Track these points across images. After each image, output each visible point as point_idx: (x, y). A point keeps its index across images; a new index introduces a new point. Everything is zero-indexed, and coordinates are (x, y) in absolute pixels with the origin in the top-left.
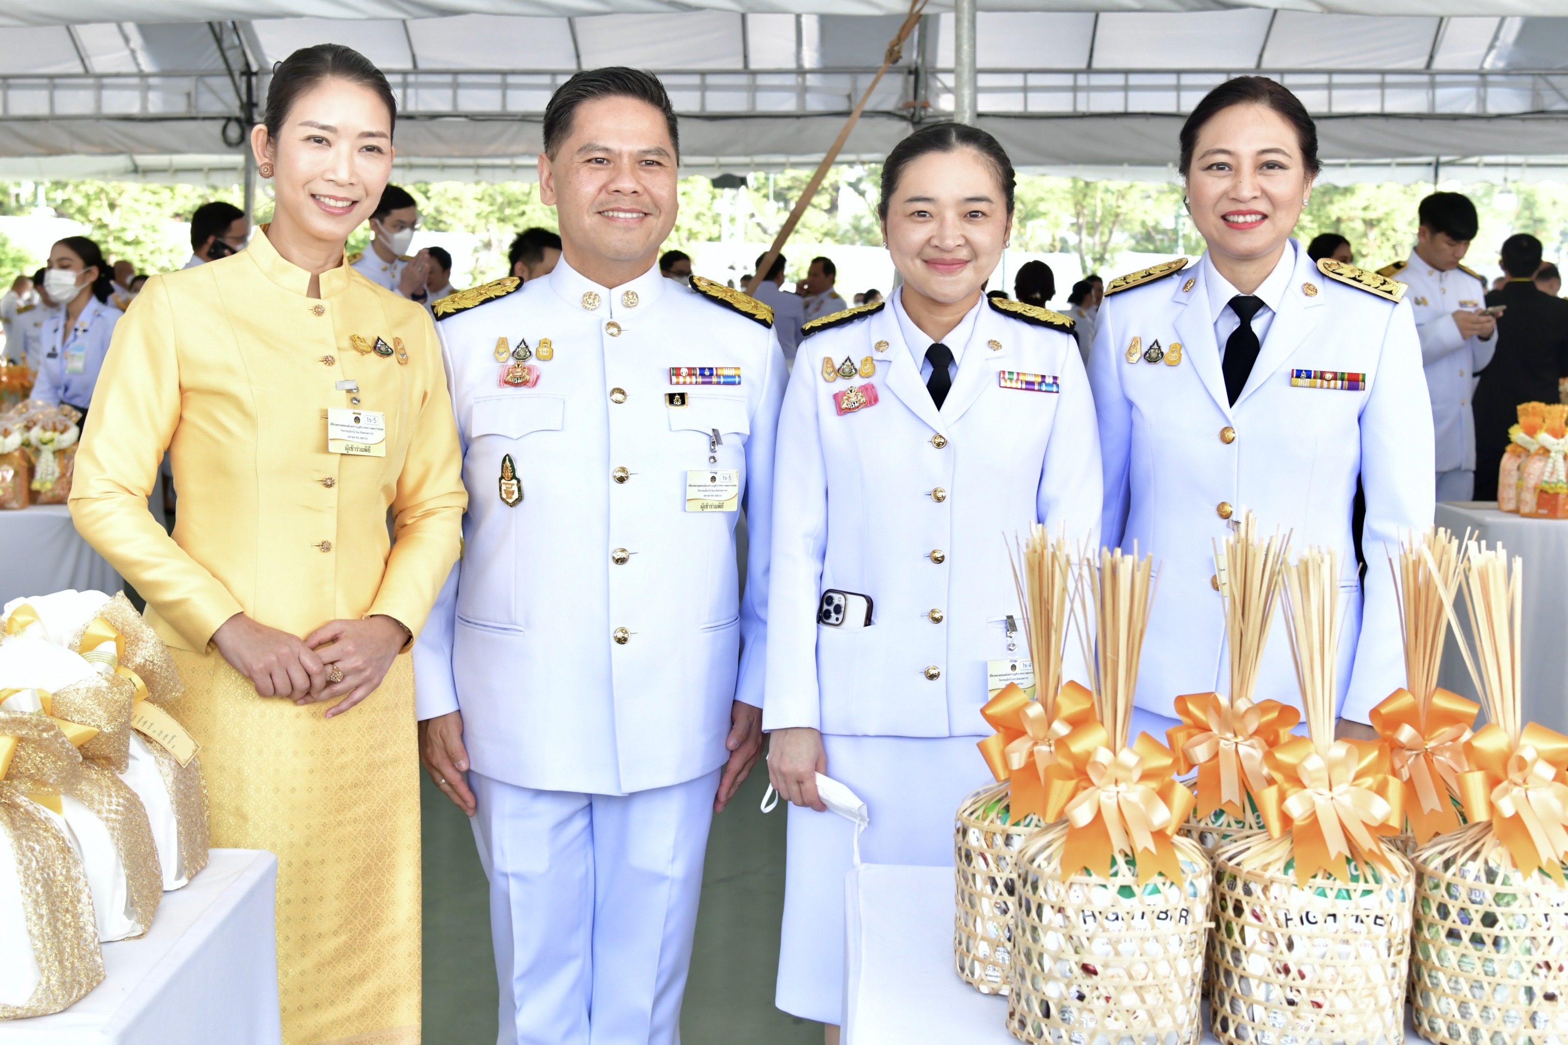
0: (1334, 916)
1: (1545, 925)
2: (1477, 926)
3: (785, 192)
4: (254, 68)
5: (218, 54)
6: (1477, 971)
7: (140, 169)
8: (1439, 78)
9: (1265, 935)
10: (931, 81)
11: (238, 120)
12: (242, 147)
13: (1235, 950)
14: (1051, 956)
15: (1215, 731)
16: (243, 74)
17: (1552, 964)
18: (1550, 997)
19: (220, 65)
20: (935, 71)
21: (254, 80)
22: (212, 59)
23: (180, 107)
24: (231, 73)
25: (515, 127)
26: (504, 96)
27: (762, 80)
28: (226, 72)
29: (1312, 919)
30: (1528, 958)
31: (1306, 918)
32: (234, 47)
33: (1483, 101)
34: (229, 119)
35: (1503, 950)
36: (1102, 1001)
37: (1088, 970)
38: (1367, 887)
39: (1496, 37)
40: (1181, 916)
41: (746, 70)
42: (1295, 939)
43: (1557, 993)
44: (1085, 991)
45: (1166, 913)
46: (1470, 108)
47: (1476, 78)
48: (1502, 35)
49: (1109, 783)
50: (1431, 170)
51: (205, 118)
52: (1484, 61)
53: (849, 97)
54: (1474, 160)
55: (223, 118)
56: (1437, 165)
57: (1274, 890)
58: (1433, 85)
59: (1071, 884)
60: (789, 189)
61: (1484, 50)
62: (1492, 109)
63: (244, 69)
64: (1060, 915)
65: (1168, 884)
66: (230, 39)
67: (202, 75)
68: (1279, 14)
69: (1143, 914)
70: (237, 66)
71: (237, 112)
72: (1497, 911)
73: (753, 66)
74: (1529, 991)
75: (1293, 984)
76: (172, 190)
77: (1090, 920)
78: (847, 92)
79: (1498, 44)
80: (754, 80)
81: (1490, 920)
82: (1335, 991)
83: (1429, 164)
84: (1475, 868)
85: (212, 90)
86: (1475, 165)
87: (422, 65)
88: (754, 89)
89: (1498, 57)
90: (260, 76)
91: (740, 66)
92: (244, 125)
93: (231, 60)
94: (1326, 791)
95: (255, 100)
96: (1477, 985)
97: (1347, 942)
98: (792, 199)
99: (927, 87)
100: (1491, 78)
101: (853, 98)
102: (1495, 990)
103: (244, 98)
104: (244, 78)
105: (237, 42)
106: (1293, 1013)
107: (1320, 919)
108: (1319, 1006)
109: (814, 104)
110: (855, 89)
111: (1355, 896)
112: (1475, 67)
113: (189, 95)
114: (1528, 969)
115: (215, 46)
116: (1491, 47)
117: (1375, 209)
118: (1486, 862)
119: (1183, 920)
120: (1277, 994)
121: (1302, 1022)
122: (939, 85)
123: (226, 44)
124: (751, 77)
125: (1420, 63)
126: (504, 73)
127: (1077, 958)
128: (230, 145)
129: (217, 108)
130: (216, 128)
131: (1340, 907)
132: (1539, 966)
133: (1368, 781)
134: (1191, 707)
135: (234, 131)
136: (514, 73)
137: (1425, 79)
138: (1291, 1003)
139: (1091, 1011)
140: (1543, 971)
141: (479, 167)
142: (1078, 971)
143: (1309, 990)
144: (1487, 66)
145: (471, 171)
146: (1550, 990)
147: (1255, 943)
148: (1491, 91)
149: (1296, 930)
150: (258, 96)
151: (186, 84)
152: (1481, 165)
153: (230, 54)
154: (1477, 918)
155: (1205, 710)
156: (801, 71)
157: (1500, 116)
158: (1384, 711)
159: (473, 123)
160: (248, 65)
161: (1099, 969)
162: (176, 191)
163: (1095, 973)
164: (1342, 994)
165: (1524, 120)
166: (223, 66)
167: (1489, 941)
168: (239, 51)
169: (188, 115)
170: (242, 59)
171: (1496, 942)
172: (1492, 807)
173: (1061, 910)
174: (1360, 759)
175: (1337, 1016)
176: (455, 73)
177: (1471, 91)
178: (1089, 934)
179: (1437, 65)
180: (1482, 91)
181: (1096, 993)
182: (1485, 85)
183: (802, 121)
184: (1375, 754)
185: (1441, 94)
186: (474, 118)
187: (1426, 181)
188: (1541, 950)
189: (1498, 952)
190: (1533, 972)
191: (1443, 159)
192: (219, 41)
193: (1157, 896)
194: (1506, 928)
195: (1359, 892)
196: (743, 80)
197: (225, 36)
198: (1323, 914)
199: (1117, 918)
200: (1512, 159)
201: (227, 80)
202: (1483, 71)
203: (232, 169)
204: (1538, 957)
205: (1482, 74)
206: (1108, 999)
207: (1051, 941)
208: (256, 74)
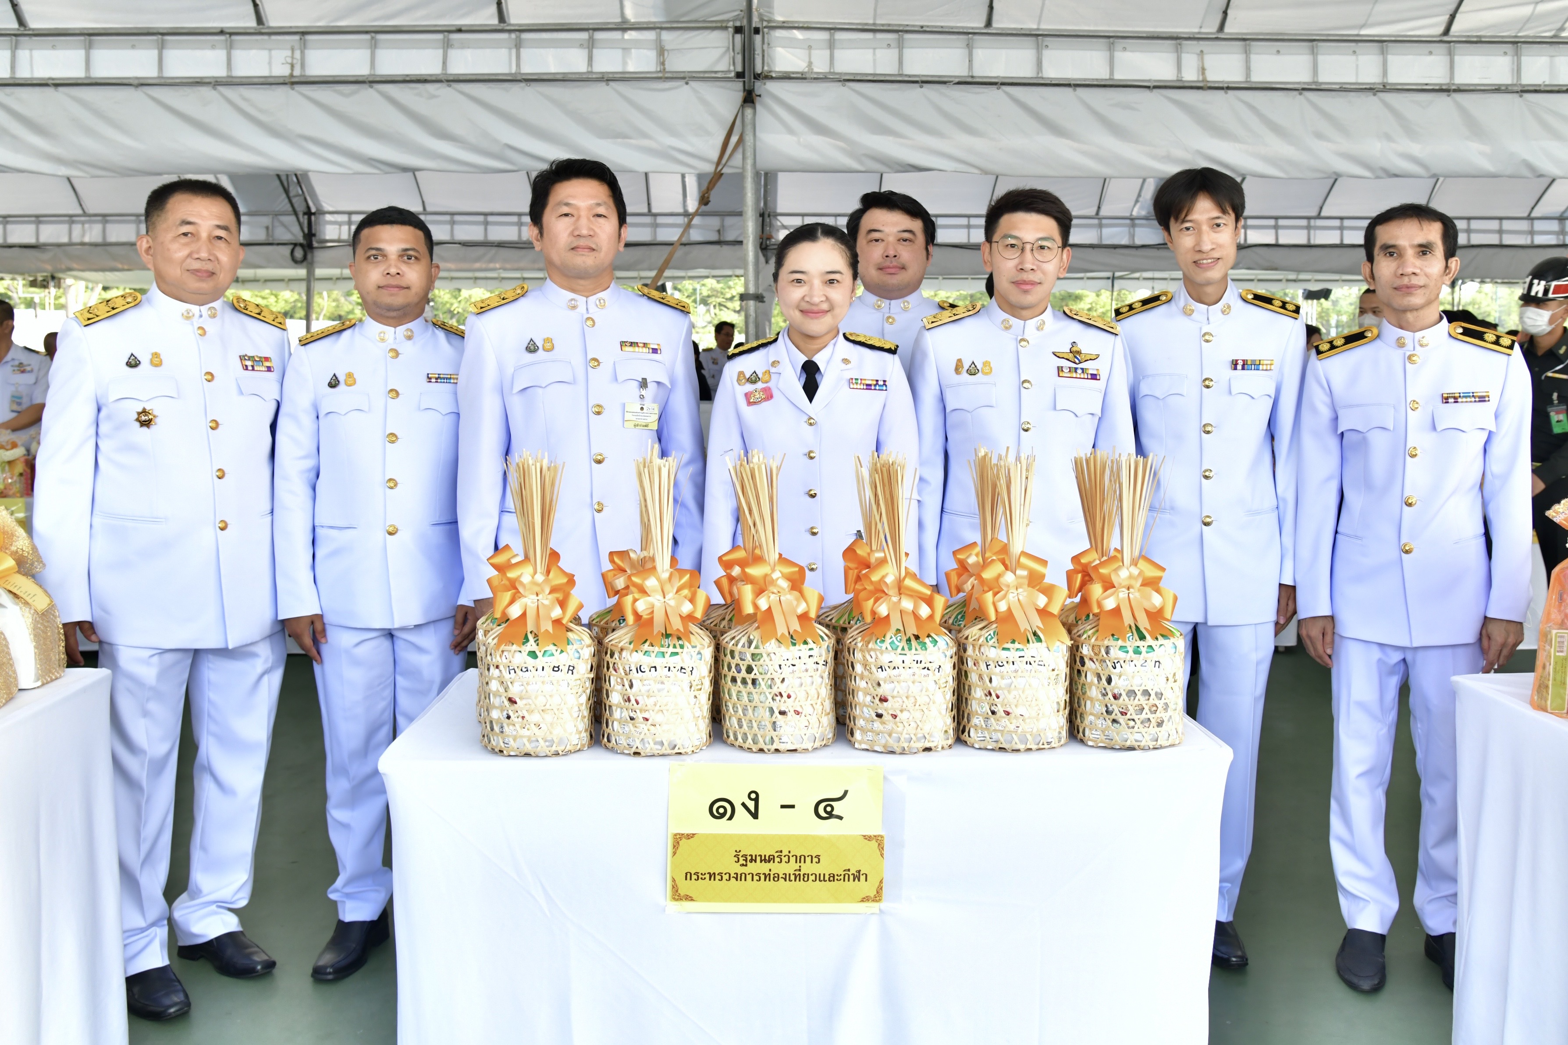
0: (655, 667)
1: (779, 671)
2: (744, 673)
3: (707, 299)
4: (313, 210)
5: (287, 201)
6: (745, 699)
7: (240, 280)
8: (1104, 221)
9: (619, 680)
10: (773, 221)
11: (301, 245)
12: (305, 263)
13: (607, 691)
14: (494, 694)
15: (629, 571)
16: (305, 214)
17: (783, 694)
18: (782, 713)
19: (288, 208)
20: (777, 215)
21: (313, 218)
22: (282, 204)
23: (261, 236)
24: (295, 213)
25: (494, 250)
26: (486, 230)
27: (660, 220)
28: (292, 213)
29: (643, 670)
30: (770, 690)
31: (639, 669)
32: (298, 195)
33: (1132, 236)
34: (295, 245)
35: (757, 687)
36: (520, 719)
37: (512, 701)
38: (675, 650)
39: (1139, 195)
40: (569, 670)
41: (650, 213)
42: (633, 681)
43: (787, 710)
44: (511, 714)
45: (558, 667)
46: (1125, 241)
47: (1128, 221)
48: (1143, 194)
49: (533, 594)
50: (1110, 281)
51: (278, 244)
52: (1132, 211)
53: (719, 231)
54: (1137, 275)
55: (291, 244)
56: (1114, 278)
57: (624, 654)
58: (1100, 226)
59: (503, 651)
60: (709, 296)
61: (1133, 203)
62: (1138, 242)
63: (306, 210)
64: (497, 670)
65: (559, 651)
66: (294, 190)
67: (276, 215)
68: (1000, 178)
69: (543, 668)
70: (300, 208)
71: (300, 239)
72: (753, 664)
73: (654, 210)
74: (772, 711)
75: (632, 707)
76: (276, 296)
77: (512, 672)
78: (717, 228)
79: (1141, 199)
80: (655, 220)
81: (749, 670)
82: (655, 711)
83: (1108, 278)
84: (744, 640)
85: (283, 224)
86: (1138, 279)
87: (429, 209)
88: (655, 226)
89: (1141, 208)
90: (317, 215)
91: (645, 210)
92: (306, 249)
93: (296, 206)
94: (661, 598)
95: (313, 232)
96: (745, 710)
97: (662, 683)
98: (711, 303)
99: (771, 225)
100: (1137, 222)
101: (721, 233)
102: (754, 710)
103: (306, 230)
104: (306, 217)
105: (300, 192)
106: (633, 725)
107: (647, 670)
108: (647, 720)
109: (695, 235)
110: (723, 226)
111: (667, 656)
112: (1127, 214)
113: (267, 228)
114: (770, 697)
115: (284, 196)
116: (1137, 201)
117: (1096, 311)
118: (749, 637)
119: (570, 672)
120: (626, 714)
121: (638, 730)
122: (779, 224)
123: (292, 194)
124: (653, 217)
125: (1092, 211)
126: (486, 214)
127: (505, 694)
128: (296, 262)
129: (287, 237)
130: (286, 250)
131: (659, 662)
132: (777, 696)
133: (686, 592)
134: (616, 560)
135: (299, 253)
136: (492, 214)
137: (1096, 221)
138: (632, 719)
139: (514, 725)
140: (778, 698)
141: (476, 278)
142: (507, 703)
143: (641, 711)
144: (1135, 213)
145: (471, 281)
146: (783, 709)
147: (614, 686)
148: (1137, 230)
149: (634, 675)
150: (316, 229)
151: (266, 220)
152: (1141, 279)
153: (294, 200)
154: (744, 669)
155: (622, 561)
156: (686, 214)
157: (1143, 246)
158: (724, 558)
159: (465, 248)
160: (308, 208)
161: (518, 700)
162: (279, 297)
163: (516, 703)
164: (661, 712)
165: (1158, 249)
166: (290, 209)
167: (750, 682)
168: (302, 198)
169: (267, 242)
170: (304, 204)
171: (754, 682)
172: (756, 606)
173: (497, 667)
174: (680, 579)
175: (658, 726)
176: (453, 214)
177: (1126, 229)
178: (511, 680)
179: (1103, 213)
180: (1132, 230)
181: (517, 714)
182: (1133, 226)
183: (687, 247)
184: (688, 576)
185: (1106, 231)
186: (465, 244)
187: (1107, 290)
188: (776, 686)
189: (755, 688)
190: (773, 699)
191: (1117, 274)
192: (287, 191)
193: (552, 657)
194: (758, 674)
195: (669, 653)
196: (648, 220)
197: (291, 189)
198: (648, 666)
199: (527, 671)
200: (1158, 275)
201: (293, 218)
202: (1132, 217)
203: (300, 280)
204: (775, 690)
205: (1132, 219)
206: (523, 717)
207: (494, 686)
208: (314, 214)
